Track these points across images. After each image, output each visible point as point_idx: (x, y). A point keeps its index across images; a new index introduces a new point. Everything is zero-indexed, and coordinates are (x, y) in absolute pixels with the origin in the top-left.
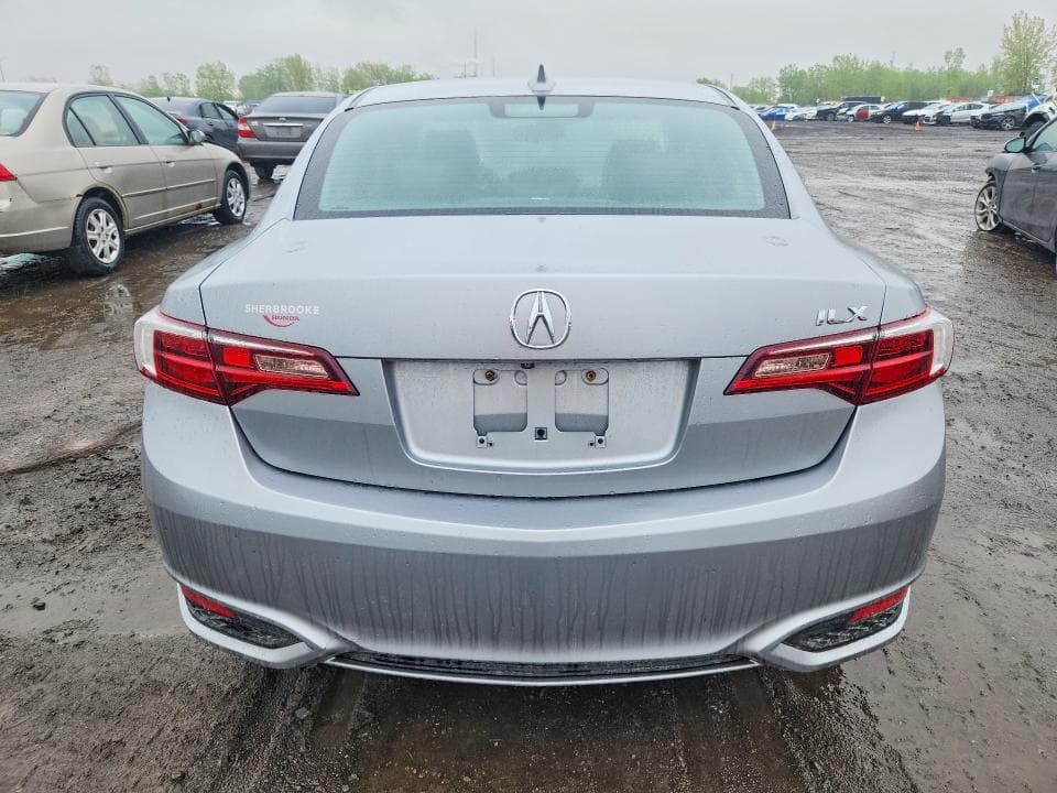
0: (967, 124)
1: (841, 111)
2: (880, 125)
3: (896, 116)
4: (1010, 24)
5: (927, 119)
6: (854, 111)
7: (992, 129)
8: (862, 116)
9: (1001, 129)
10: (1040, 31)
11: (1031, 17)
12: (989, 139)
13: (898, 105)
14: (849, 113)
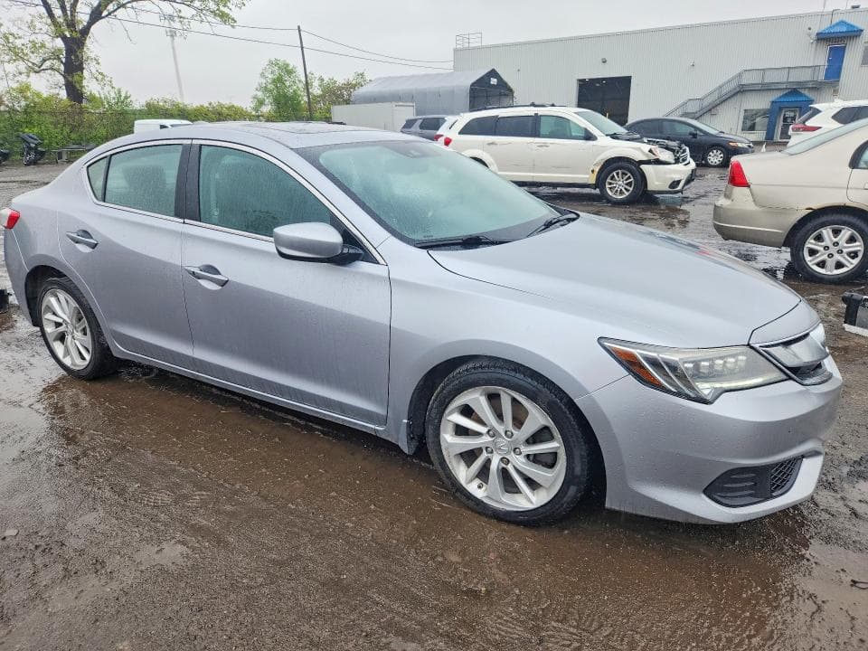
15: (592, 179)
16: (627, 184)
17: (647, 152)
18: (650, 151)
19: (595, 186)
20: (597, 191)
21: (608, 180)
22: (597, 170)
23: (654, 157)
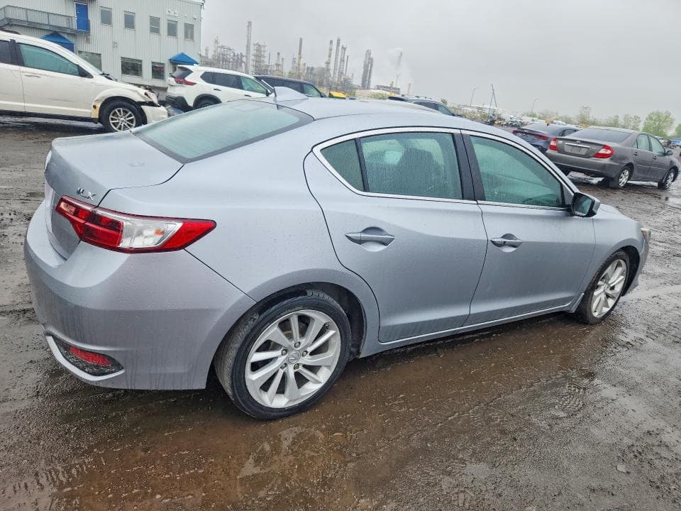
15: (95, 114)
16: (128, 121)
17: (143, 94)
18: (146, 94)
19: (99, 120)
20: (99, 125)
21: (111, 116)
22: (99, 106)
23: (150, 100)
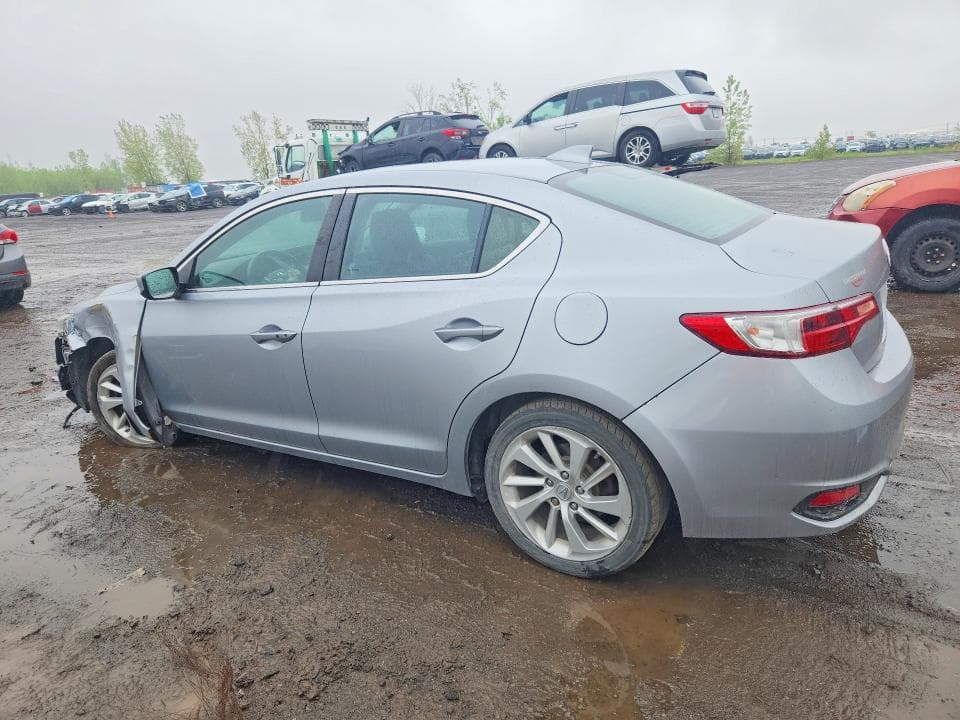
0: (145, 210)
1: (11, 208)
2: (61, 217)
3: (75, 208)
4: (119, 129)
5: (108, 208)
6: (25, 206)
7: (170, 211)
8: (35, 211)
9: (177, 211)
10: (144, 136)
11: (134, 125)
12: (176, 219)
13: (73, 198)
14: (21, 209)
